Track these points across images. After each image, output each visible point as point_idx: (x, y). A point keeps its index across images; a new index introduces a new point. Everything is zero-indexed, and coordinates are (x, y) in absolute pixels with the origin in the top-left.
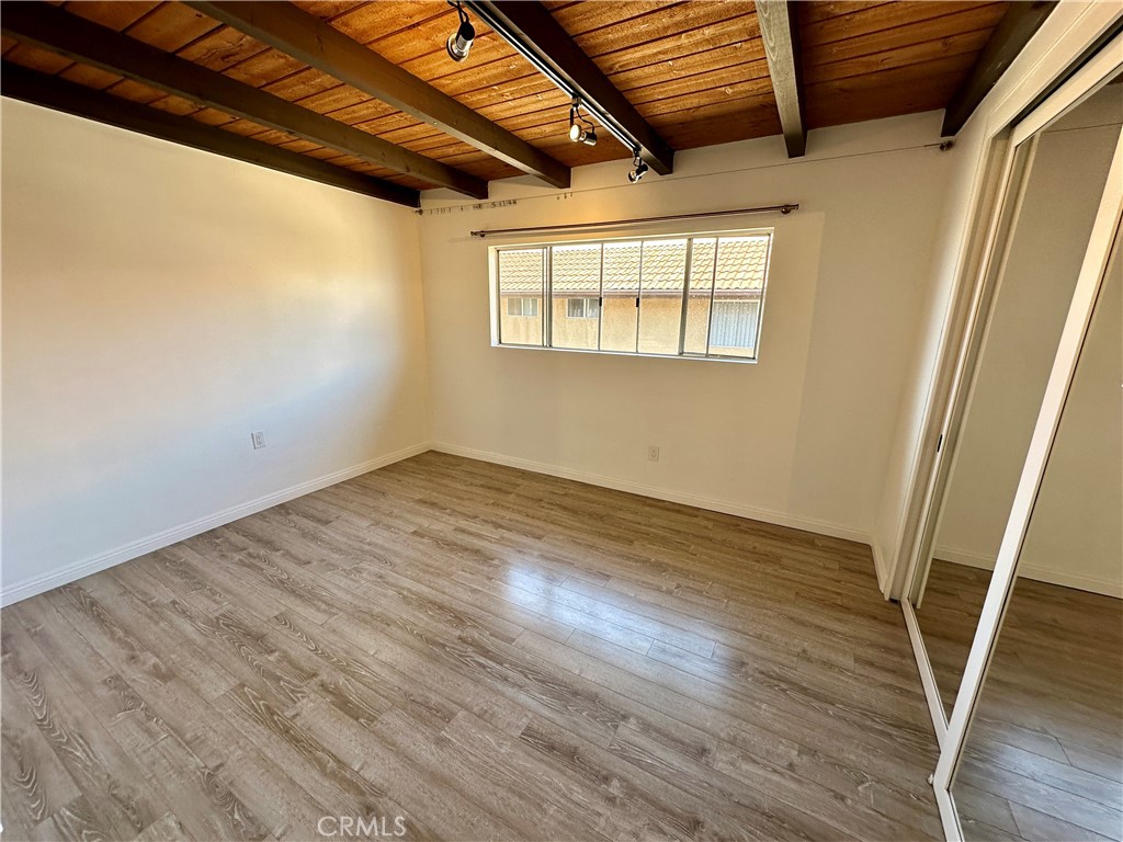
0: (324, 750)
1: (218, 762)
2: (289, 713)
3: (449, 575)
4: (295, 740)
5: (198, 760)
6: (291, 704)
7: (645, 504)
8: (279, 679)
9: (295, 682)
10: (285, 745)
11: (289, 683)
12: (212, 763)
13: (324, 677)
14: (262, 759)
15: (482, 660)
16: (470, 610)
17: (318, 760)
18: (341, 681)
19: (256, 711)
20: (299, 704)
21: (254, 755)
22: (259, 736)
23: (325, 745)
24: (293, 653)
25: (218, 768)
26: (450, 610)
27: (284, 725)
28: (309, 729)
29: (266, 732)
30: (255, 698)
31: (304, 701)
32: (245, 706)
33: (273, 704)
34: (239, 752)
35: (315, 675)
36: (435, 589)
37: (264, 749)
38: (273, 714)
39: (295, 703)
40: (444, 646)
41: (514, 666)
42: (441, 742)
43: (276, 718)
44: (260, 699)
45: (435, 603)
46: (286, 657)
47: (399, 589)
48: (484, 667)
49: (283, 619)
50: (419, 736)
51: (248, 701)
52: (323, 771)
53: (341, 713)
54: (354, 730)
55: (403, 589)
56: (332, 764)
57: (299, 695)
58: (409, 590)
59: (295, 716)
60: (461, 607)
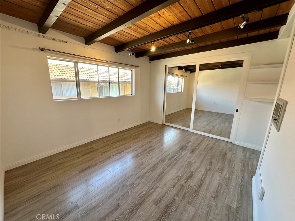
0: (202, 178)
1: (211, 198)
2: (195, 187)
4: (201, 184)
5: (213, 203)
6: (192, 188)
7: (123, 133)
8: (185, 193)
9: (185, 189)
10: (203, 185)
11: (186, 190)
12: (212, 199)
13: (183, 183)
14: (207, 189)
15: (175, 157)
17: (204, 179)
18: (184, 179)
19: (196, 195)
20: (192, 186)
21: (207, 191)
22: (202, 192)
23: (200, 178)
24: (175, 193)
25: (212, 197)
27: (198, 187)
28: (198, 182)
29: (201, 190)
30: (192, 197)
31: (191, 185)
32: (195, 199)
33: (193, 192)
34: (207, 194)
35: (182, 185)
37: (205, 189)
38: (196, 191)
39: (192, 187)
42: (195, 162)
43: (197, 190)
44: (192, 195)
46: (177, 195)
48: (177, 157)
49: (157, 203)
50: (194, 165)
51: (194, 198)
52: (206, 177)
53: (192, 177)
54: (196, 174)
56: (204, 176)
57: (189, 187)
59: (195, 186)
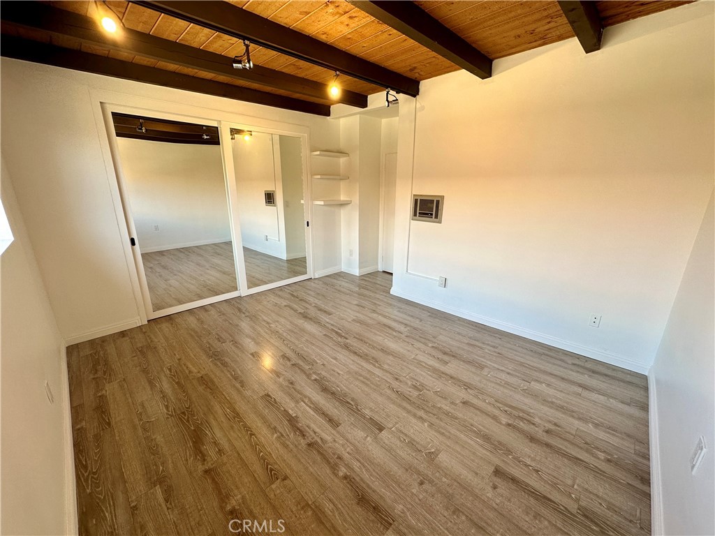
3: (349, 372)
16: (340, 349)
26: (350, 351)
36: (358, 364)
40: (354, 337)
41: (328, 328)
45: (359, 355)
47: (381, 368)
55: (379, 368)
58: (375, 366)
60: (345, 352)
